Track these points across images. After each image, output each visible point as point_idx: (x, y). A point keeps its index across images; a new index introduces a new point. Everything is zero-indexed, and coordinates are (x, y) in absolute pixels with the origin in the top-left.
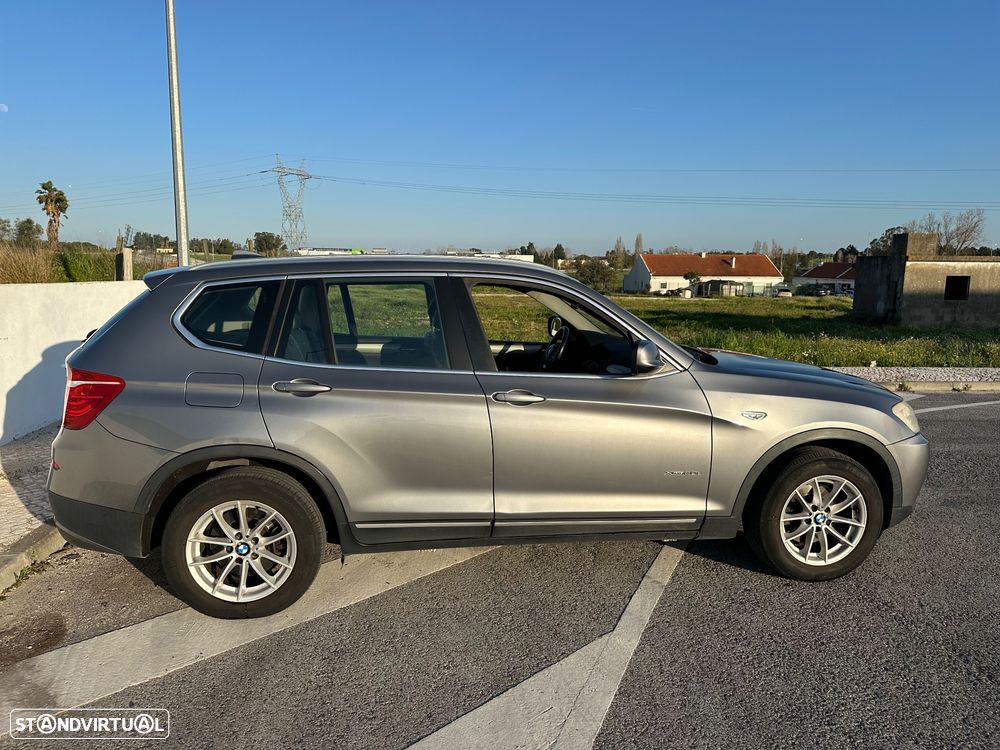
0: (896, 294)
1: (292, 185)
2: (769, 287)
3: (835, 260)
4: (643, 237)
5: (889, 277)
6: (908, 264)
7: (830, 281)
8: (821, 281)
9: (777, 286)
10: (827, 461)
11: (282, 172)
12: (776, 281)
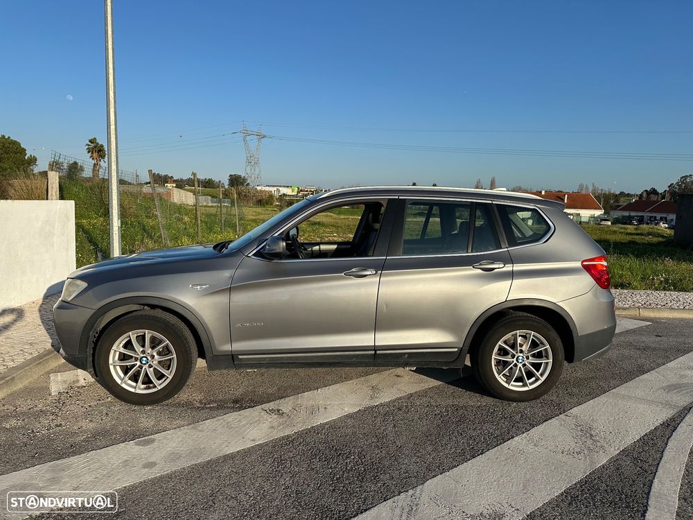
1: (253, 141)
2: (593, 217)
3: (640, 198)
4: (496, 180)
7: (640, 214)
8: (633, 214)
9: (599, 217)
11: (246, 133)
12: (598, 213)
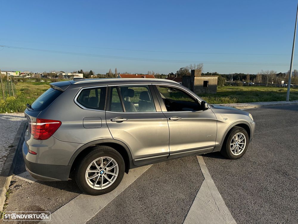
0: (192, 85)
3: (168, 76)
5: (190, 81)
6: (195, 78)
10: (239, 129)
